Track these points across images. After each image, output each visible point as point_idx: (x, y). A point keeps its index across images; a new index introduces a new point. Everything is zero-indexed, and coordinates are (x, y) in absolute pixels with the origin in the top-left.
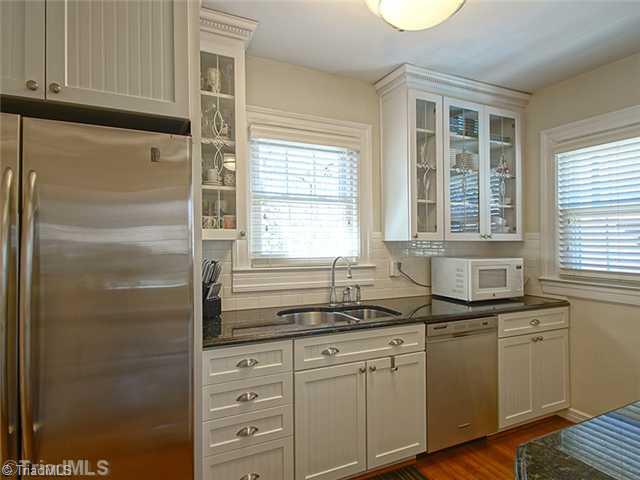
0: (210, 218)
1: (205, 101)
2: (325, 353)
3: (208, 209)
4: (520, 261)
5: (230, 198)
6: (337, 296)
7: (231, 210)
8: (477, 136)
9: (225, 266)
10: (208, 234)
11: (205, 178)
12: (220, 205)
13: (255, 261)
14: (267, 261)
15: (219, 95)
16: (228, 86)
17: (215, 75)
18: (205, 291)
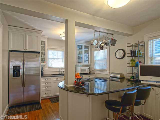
0: (42, 62)
1: (41, 47)
2: (56, 79)
3: (42, 60)
4: (89, 68)
5: (45, 59)
6: (60, 73)
7: (45, 61)
8: (82, 49)
9: (44, 68)
10: (42, 64)
11: (41, 57)
12: (43, 60)
13: (48, 68)
14: (50, 67)
15: (43, 46)
16: (44, 44)
17: (43, 43)
18: (41, 71)
